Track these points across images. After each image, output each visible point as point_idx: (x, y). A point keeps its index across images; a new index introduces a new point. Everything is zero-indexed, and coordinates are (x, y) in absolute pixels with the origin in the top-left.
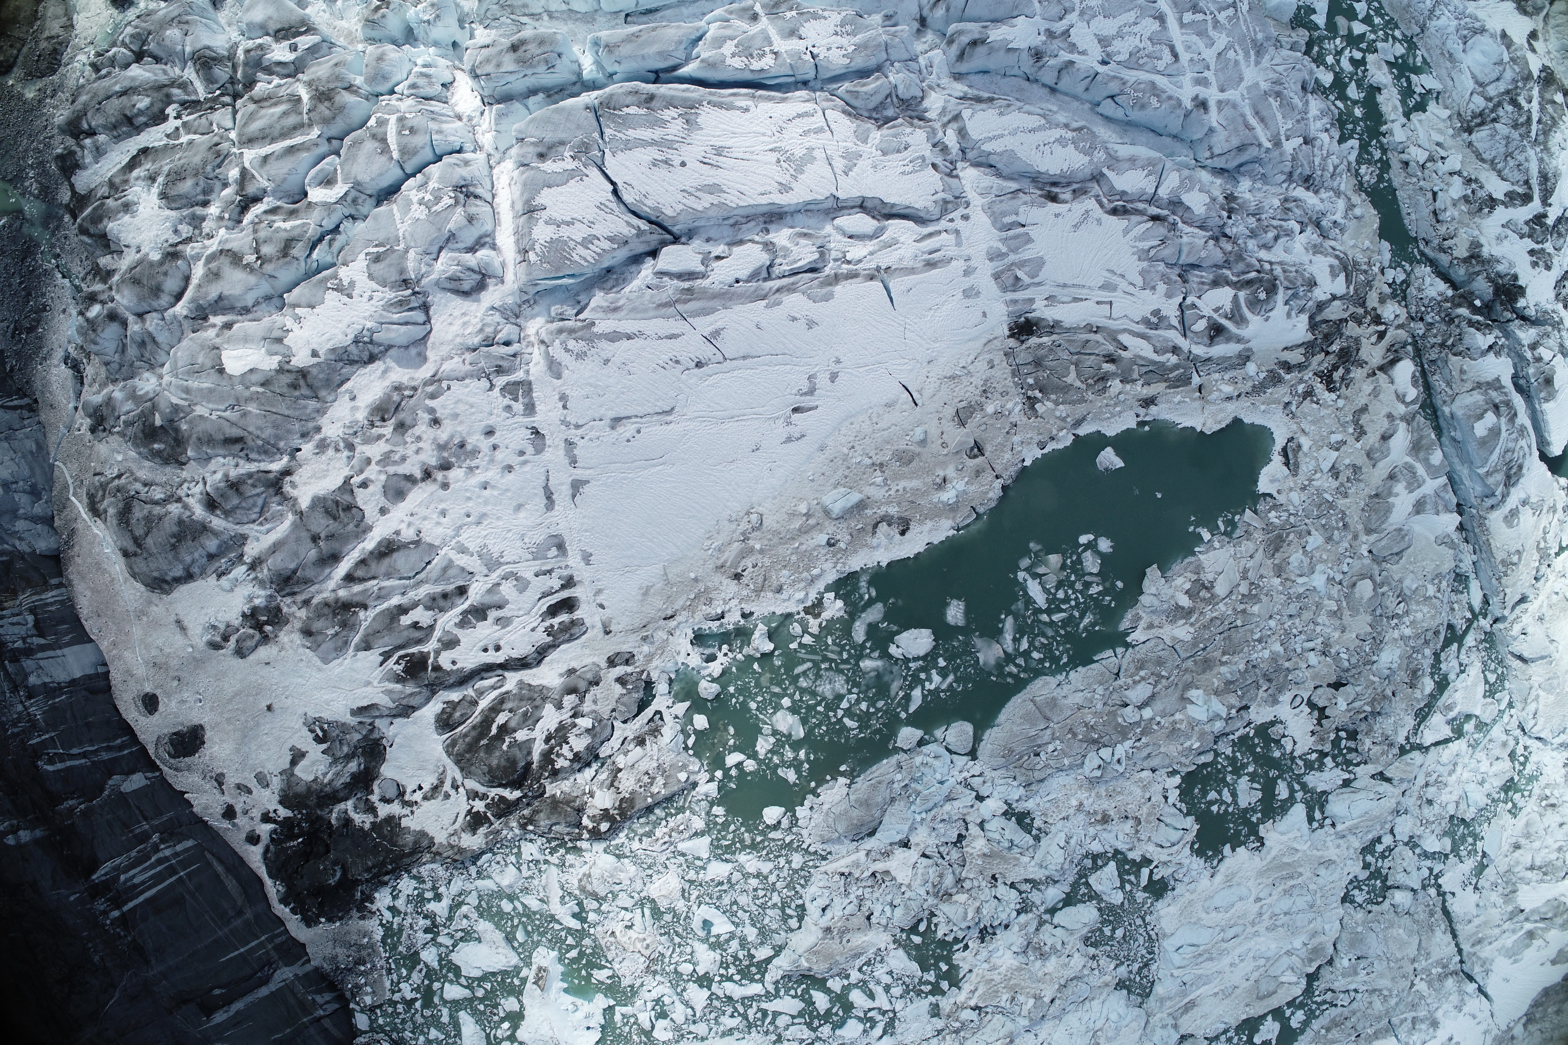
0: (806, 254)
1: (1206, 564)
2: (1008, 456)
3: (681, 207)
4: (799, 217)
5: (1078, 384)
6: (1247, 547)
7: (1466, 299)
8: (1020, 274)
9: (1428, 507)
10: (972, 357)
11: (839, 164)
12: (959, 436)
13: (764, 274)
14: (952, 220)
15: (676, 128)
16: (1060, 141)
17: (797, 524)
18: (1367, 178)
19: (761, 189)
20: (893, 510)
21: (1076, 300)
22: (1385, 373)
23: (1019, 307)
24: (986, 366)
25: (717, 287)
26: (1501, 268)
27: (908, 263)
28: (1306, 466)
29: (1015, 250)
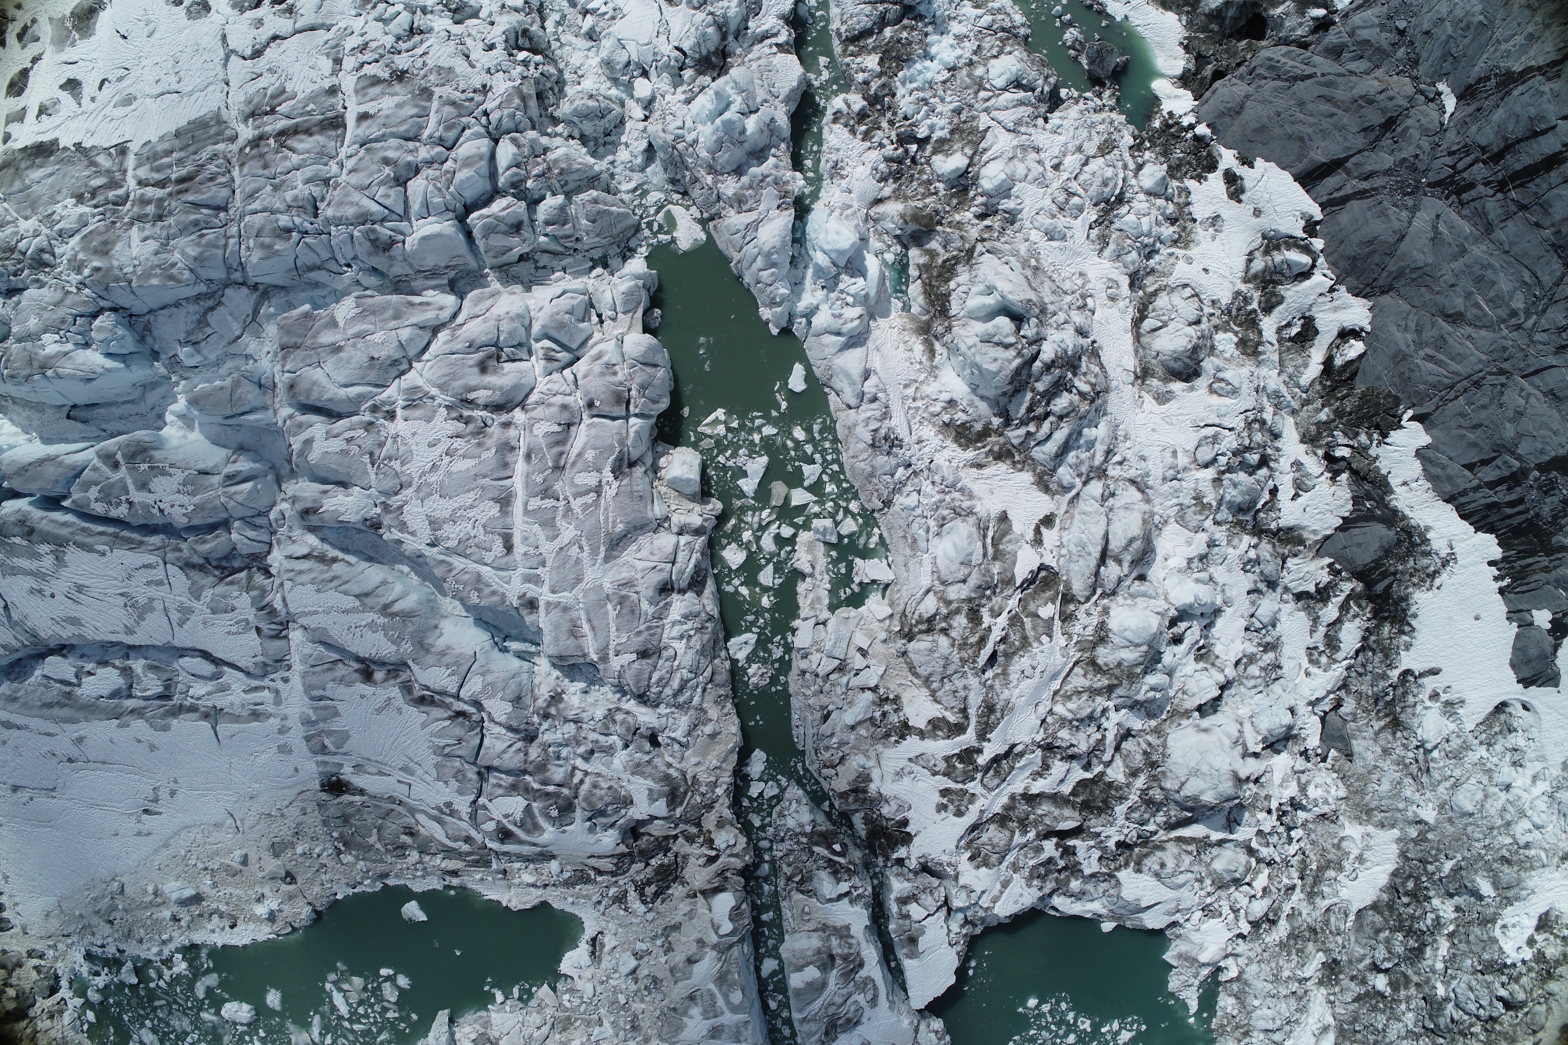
0: (152, 685)
1: (494, 1022)
2: (317, 889)
3: (50, 632)
4: (151, 651)
5: (378, 846)
6: (535, 1019)
7: (826, 839)
8: (327, 742)
9: (724, 1036)
10: (286, 803)
11: (175, 616)
12: (273, 865)
13: (124, 693)
14: (273, 680)
15: (48, 562)
16: (371, 626)
17: (148, 899)
18: (754, 680)
19: (111, 629)
20: (223, 908)
21: (380, 773)
22: (706, 898)
23: (329, 769)
24: (298, 812)
25: (85, 700)
26: (886, 810)
27: (237, 710)
28: (607, 963)
29: (325, 720)
